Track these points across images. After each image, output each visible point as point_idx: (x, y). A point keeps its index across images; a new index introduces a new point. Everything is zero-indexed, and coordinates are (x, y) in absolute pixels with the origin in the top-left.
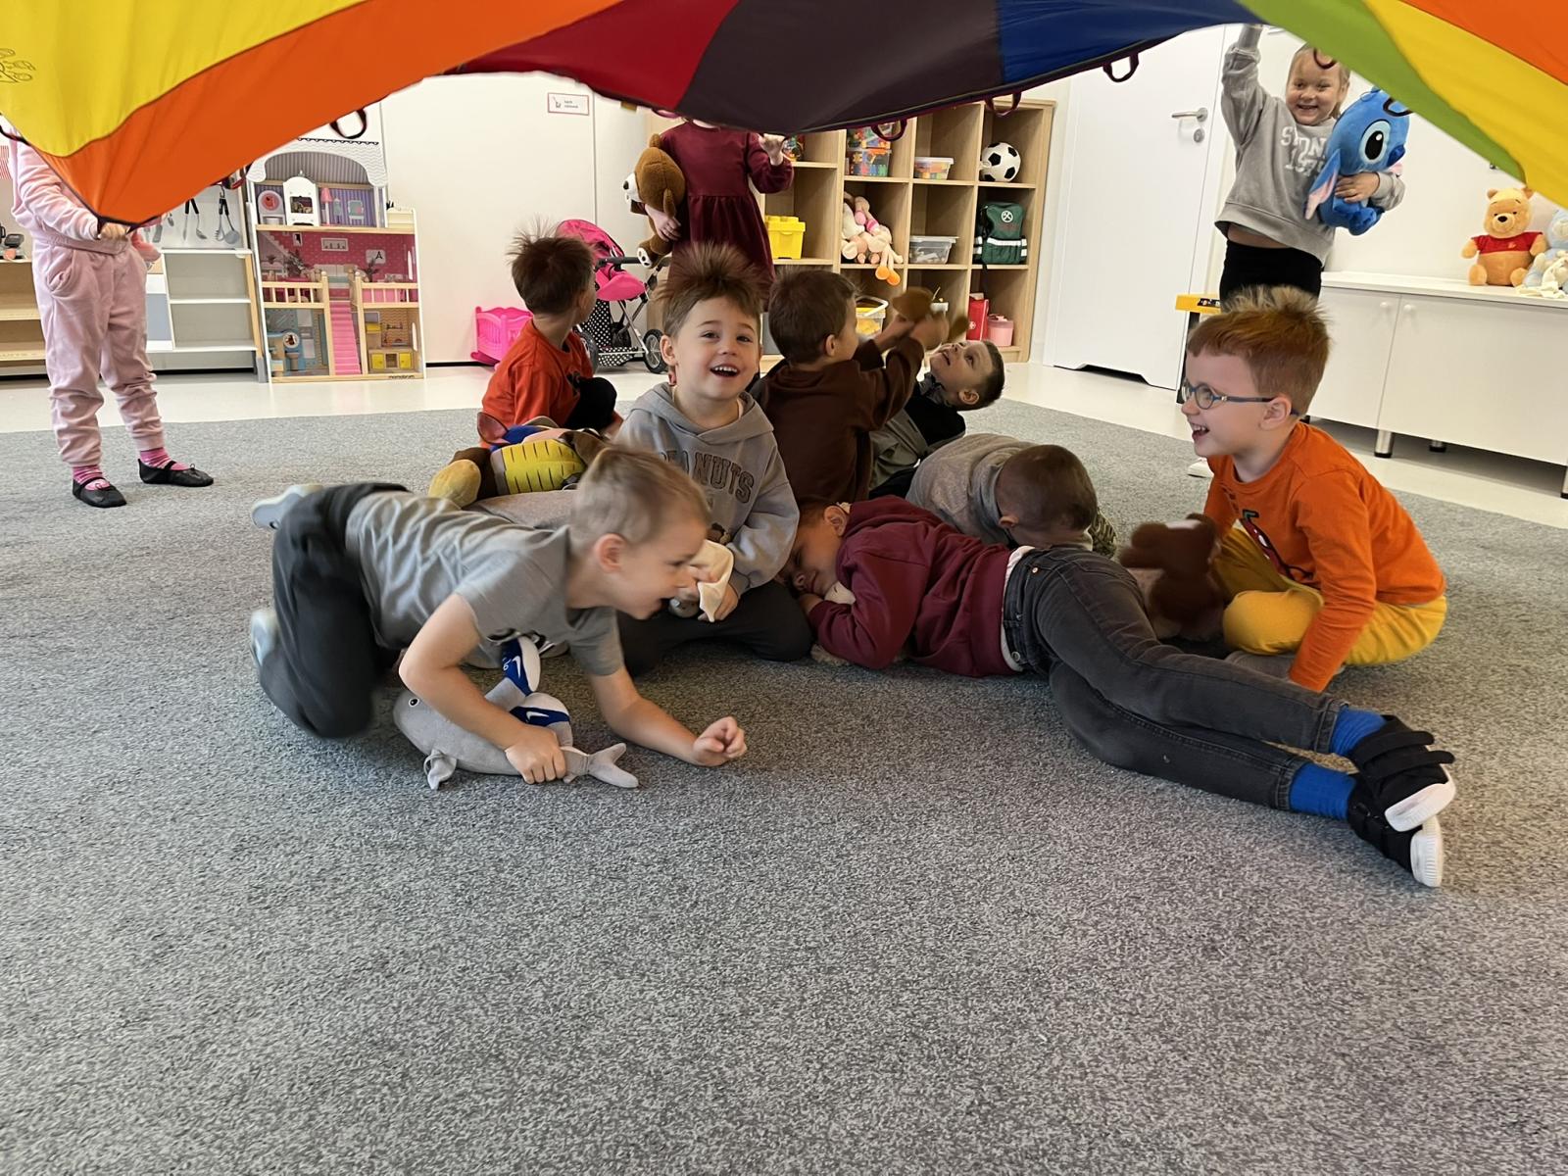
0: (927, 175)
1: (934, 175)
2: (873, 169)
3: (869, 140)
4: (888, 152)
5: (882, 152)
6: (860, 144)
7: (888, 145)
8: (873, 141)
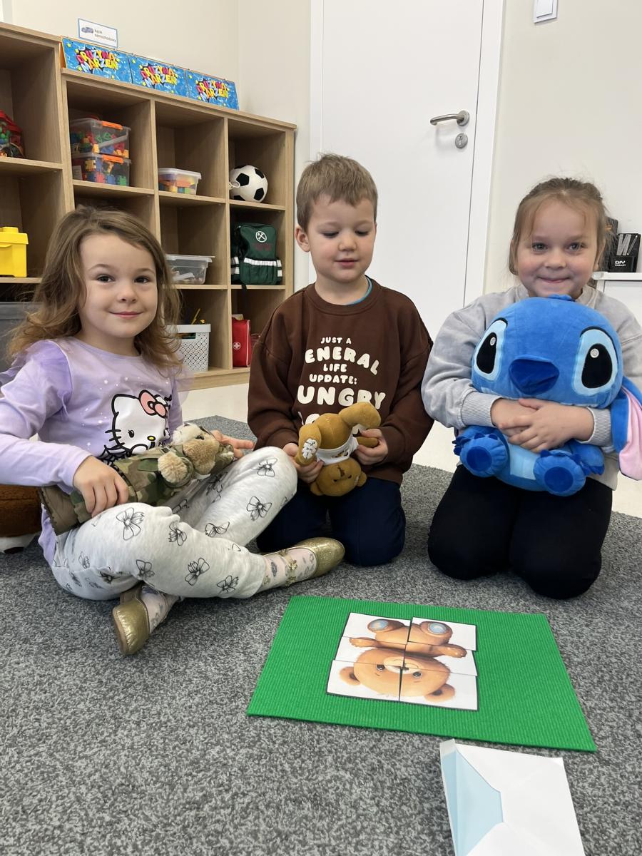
0: (174, 189)
1: (181, 189)
2: (111, 178)
3: (104, 144)
4: (128, 162)
5: (121, 161)
6: (91, 149)
7: (126, 154)
8: (107, 147)
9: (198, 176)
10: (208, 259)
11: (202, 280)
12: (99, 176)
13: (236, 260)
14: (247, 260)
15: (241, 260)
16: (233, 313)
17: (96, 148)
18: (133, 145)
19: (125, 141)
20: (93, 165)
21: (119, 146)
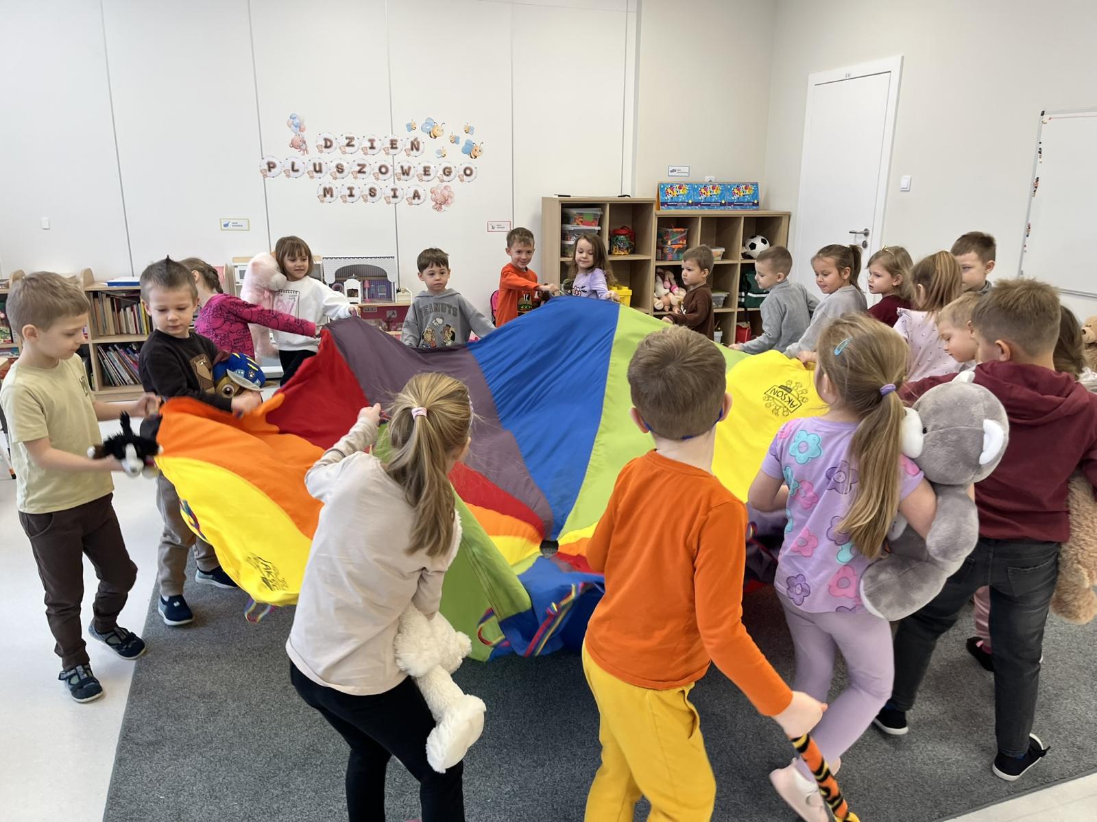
2: (675, 256)
3: (672, 240)
4: (685, 246)
5: (681, 246)
6: (667, 242)
7: (685, 242)
8: (675, 240)
9: (723, 250)
10: (724, 295)
11: (720, 306)
12: (669, 257)
13: (743, 294)
14: (749, 294)
15: (746, 294)
16: (737, 322)
17: (669, 243)
18: (688, 238)
19: (684, 236)
20: (667, 251)
21: (682, 239)
